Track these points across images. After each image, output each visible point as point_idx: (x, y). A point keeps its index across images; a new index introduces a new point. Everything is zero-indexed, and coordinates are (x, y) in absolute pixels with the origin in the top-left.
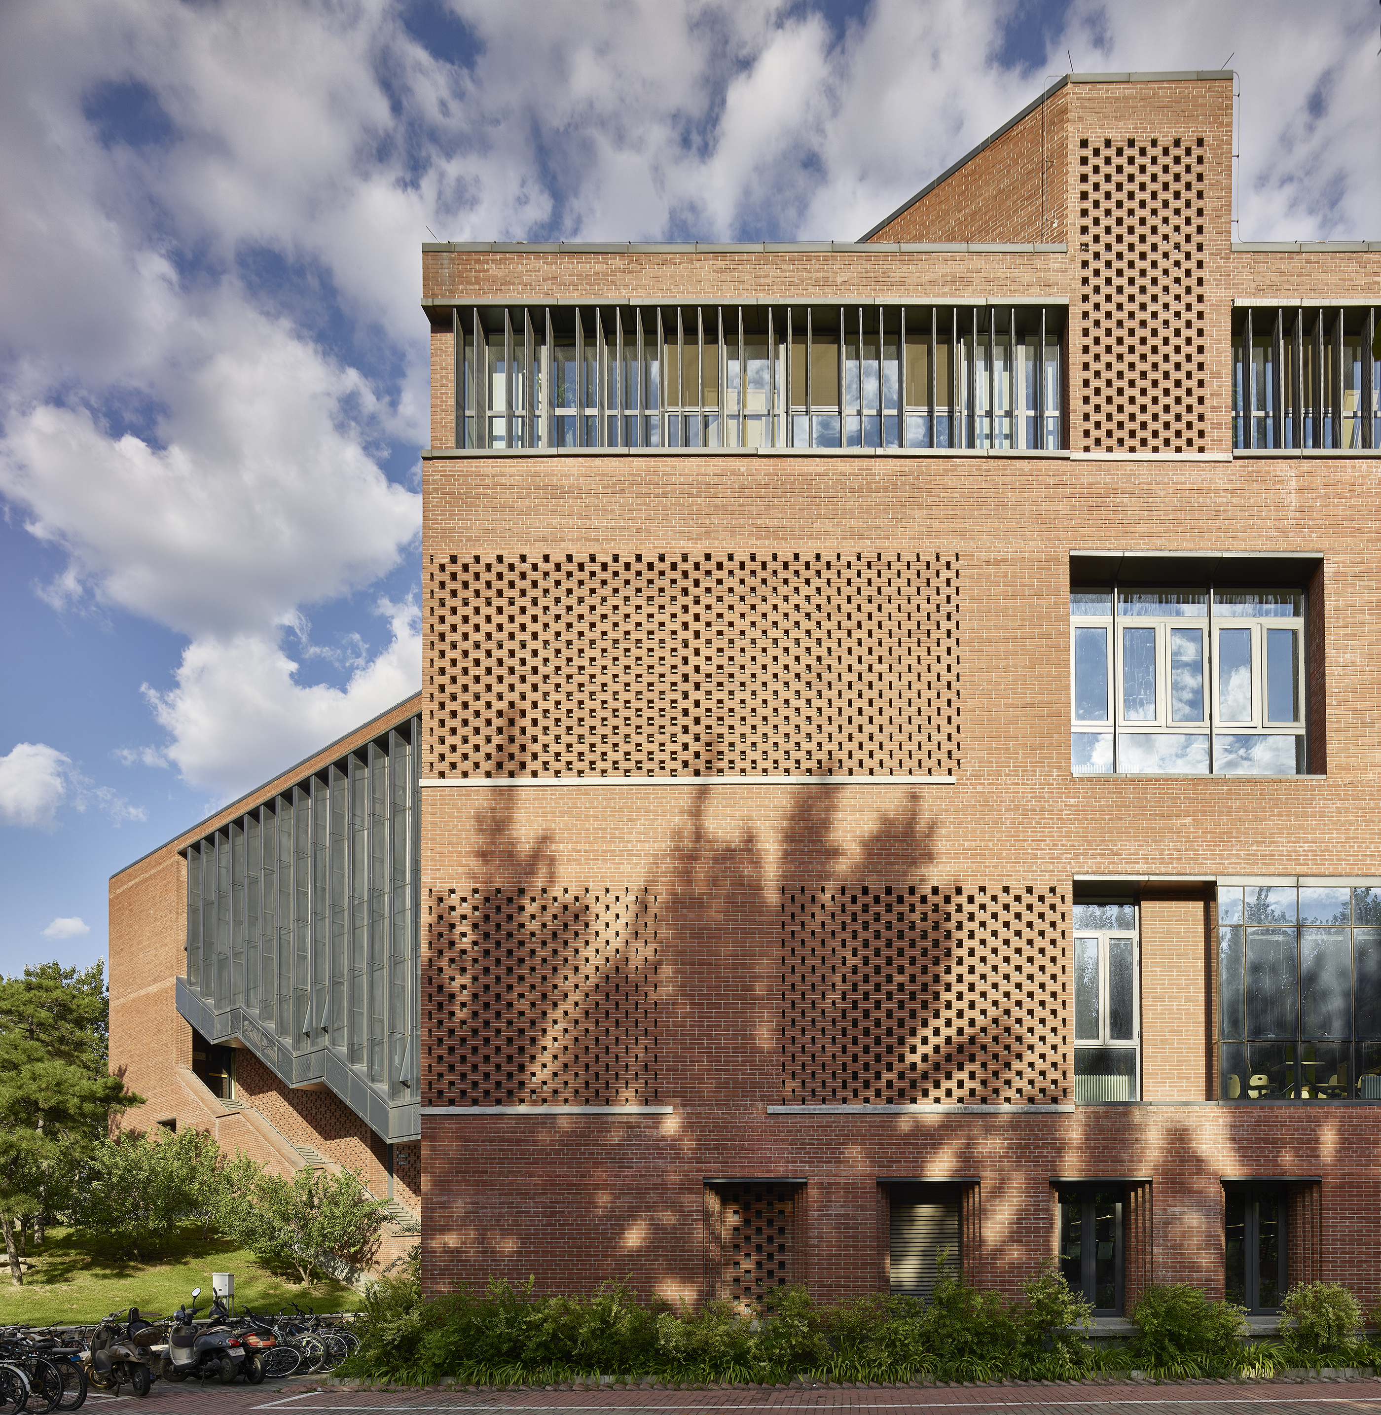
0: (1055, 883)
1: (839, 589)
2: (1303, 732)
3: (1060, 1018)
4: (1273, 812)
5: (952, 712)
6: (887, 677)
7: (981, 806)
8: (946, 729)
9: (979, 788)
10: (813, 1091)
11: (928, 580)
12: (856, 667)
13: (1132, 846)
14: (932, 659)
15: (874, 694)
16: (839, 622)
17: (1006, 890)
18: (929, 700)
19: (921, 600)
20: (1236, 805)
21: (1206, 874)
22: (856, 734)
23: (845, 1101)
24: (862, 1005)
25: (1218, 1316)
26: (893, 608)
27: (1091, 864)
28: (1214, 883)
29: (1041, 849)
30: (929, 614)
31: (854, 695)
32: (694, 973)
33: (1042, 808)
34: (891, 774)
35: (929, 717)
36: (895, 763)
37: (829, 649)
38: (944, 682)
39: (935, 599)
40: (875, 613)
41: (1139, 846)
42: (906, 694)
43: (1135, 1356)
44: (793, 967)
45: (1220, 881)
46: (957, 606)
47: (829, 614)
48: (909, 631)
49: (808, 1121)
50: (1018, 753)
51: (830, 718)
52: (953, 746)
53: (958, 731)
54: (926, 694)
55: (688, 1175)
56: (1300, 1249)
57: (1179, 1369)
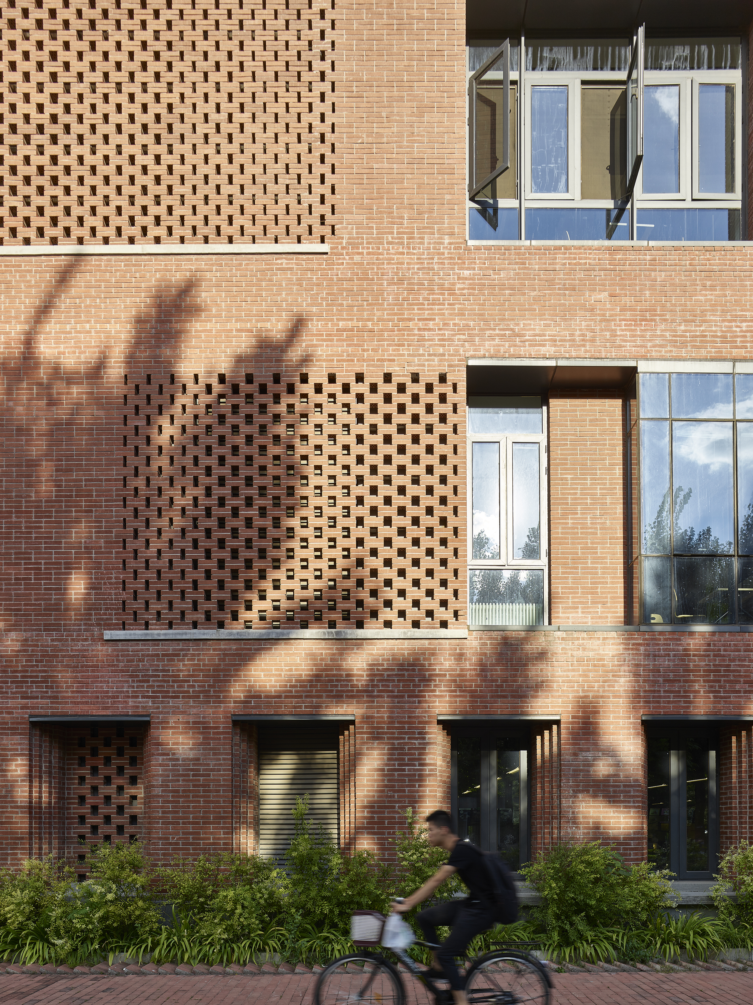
0: (445, 369)
1: (193, 22)
2: (738, 205)
3: (450, 527)
4: (704, 286)
5: (326, 169)
6: (249, 128)
7: (358, 279)
8: (318, 189)
9: (357, 258)
10: (159, 613)
11: (299, 11)
12: (214, 117)
13: (537, 325)
14: (303, 107)
15: (234, 148)
16: (194, 63)
17: (388, 378)
18: (299, 155)
19: (290, 36)
20: (661, 277)
21: (625, 358)
22: (213, 195)
23: (195, 625)
24: (216, 512)
25: (637, 883)
26: (257, 47)
27: (488, 346)
28: (634, 370)
29: (429, 330)
30: (299, 53)
31: (210, 150)
32: (22, 476)
33: (431, 281)
34: (254, 242)
35: (299, 176)
36: (258, 230)
37: (182, 96)
38: (316, 134)
39: (306, 34)
40: (236, 52)
41: (546, 325)
42: (272, 149)
43: (534, 932)
44: (136, 469)
45: (643, 367)
46: (333, 43)
47: (182, 53)
48: (276, 73)
49: (151, 649)
50: (402, 218)
51: (182, 177)
52: (326, 209)
53: (333, 192)
54: (295, 148)
55: (12, 713)
56: (735, 803)
57: (589, 950)
